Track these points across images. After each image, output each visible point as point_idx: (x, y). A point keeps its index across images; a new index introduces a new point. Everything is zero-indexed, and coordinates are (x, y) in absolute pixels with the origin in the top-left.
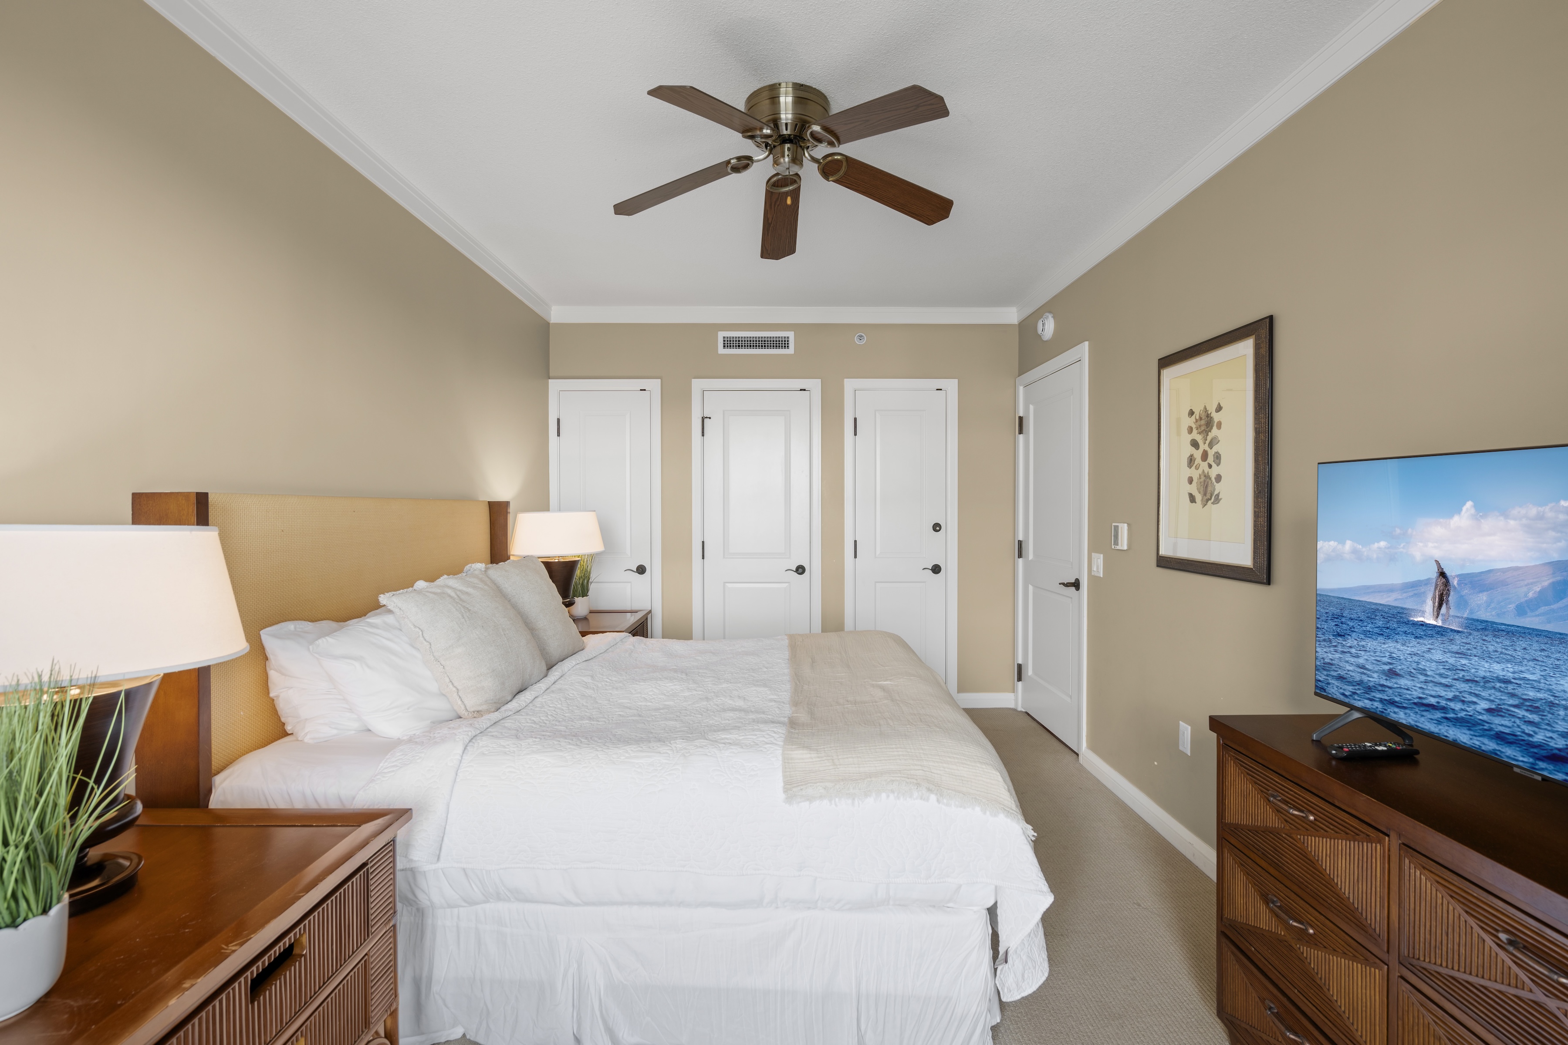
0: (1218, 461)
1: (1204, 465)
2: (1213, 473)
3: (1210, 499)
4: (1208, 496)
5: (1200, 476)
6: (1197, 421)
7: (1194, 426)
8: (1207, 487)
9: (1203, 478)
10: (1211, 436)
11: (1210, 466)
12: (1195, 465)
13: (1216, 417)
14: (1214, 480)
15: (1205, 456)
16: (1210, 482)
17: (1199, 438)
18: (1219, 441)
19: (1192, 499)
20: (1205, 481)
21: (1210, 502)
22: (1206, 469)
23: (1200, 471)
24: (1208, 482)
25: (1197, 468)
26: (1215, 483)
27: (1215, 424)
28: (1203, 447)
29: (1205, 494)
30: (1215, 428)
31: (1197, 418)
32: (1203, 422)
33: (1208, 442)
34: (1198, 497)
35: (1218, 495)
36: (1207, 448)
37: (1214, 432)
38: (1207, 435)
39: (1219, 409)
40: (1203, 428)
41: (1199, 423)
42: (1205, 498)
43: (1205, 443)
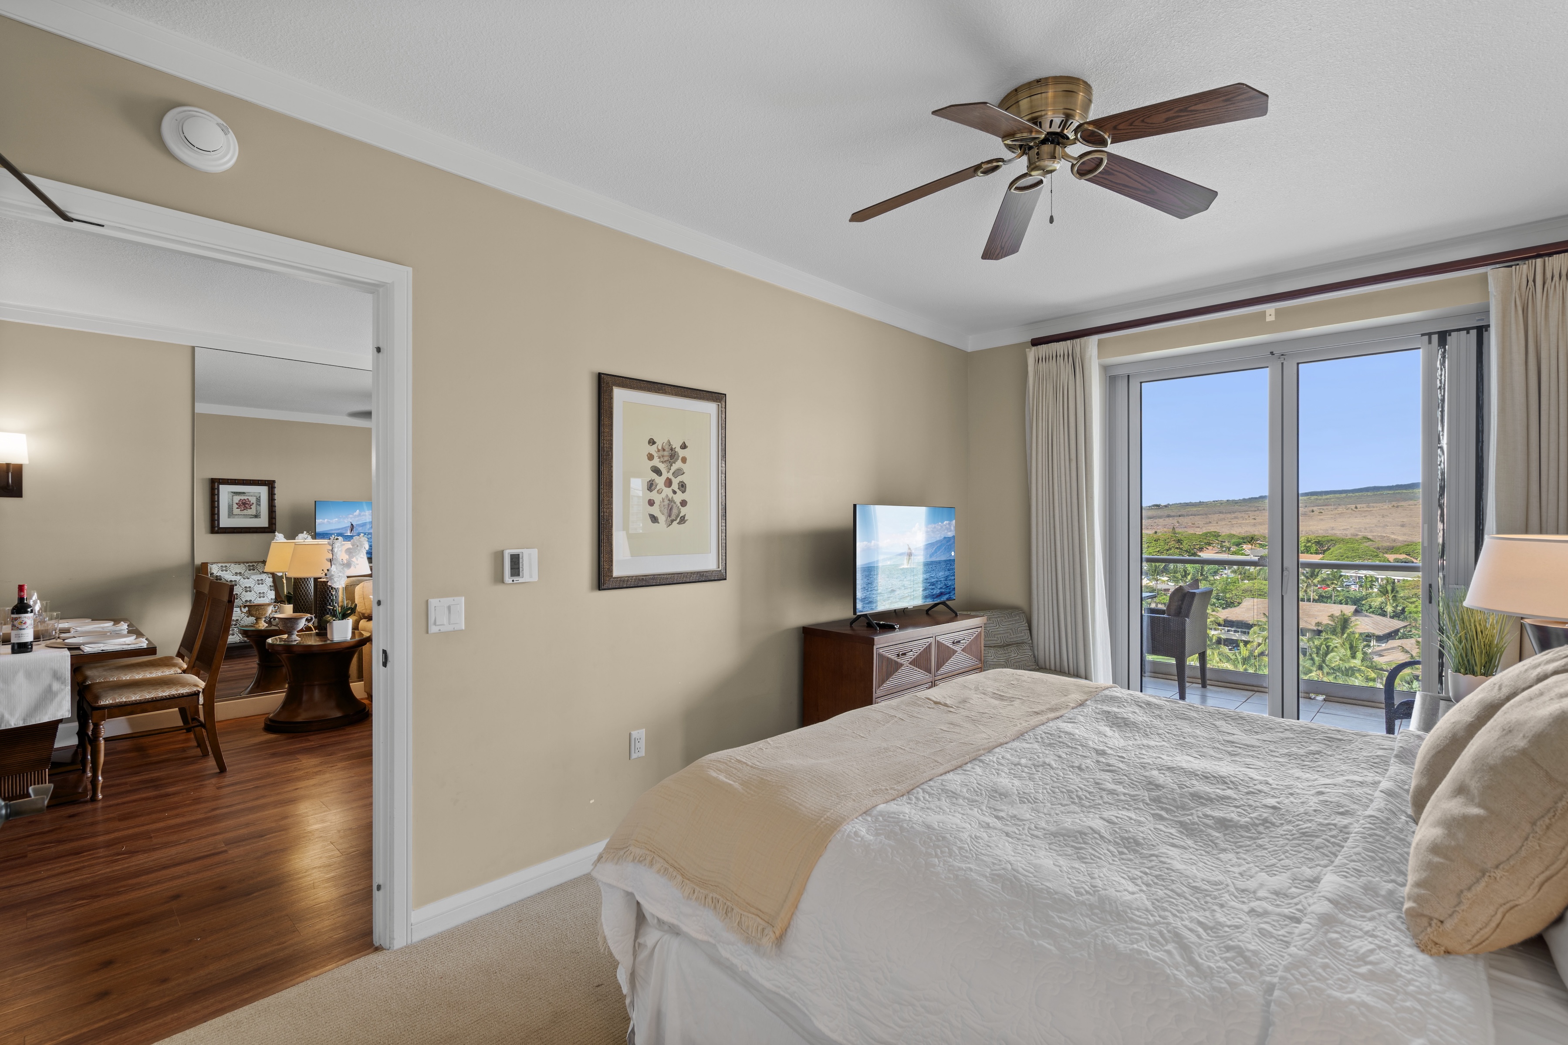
0: (683, 489)
1: (668, 491)
2: (679, 497)
3: (676, 520)
4: (673, 517)
5: (663, 499)
6: (659, 451)
7: (655, 455)
8: (671, 509)
9: (666, 502)
10: (675, 467)
11: (675, 492)
12: (656, 490)
13: (681, 453)
14: (679, 505)
15: (669, 483)
16: (674, 506)
17: (662, 467)
18: (684, 473)
19: (654, 519)
20: (669, 505)
21: (675, 523)
22: (671, 495)
23: (663, 495)
24: (672, 506)
25: (660, 492)
26: (680, 507)
27: (680, 458)
28: (665, 475)
29: (670, 516)
30: (679, 461)
31: (660, 448)
32: (666, 453)
33: (672, 471)
34: (662, 518)
35: (684, 517)
36: (670, 476)
37: (678, 464)
38: (671, 465)
39: (684, 446)
40: (666, 459)
41: (661, 453)
42: (669, 519)
43: (668, 472)
